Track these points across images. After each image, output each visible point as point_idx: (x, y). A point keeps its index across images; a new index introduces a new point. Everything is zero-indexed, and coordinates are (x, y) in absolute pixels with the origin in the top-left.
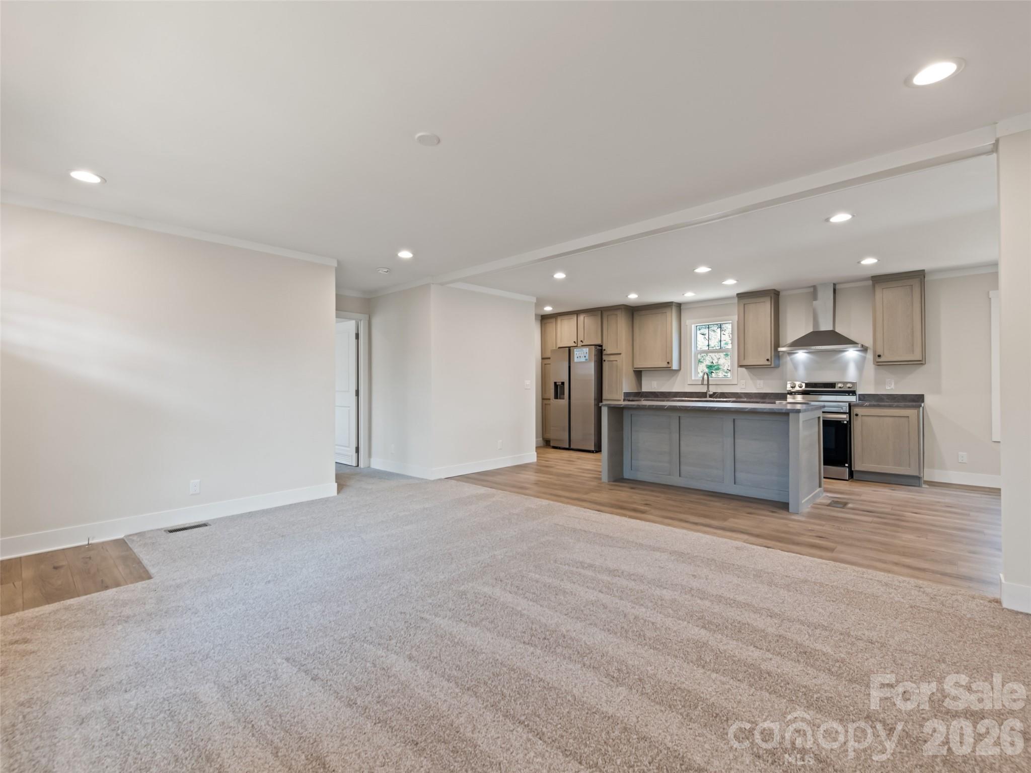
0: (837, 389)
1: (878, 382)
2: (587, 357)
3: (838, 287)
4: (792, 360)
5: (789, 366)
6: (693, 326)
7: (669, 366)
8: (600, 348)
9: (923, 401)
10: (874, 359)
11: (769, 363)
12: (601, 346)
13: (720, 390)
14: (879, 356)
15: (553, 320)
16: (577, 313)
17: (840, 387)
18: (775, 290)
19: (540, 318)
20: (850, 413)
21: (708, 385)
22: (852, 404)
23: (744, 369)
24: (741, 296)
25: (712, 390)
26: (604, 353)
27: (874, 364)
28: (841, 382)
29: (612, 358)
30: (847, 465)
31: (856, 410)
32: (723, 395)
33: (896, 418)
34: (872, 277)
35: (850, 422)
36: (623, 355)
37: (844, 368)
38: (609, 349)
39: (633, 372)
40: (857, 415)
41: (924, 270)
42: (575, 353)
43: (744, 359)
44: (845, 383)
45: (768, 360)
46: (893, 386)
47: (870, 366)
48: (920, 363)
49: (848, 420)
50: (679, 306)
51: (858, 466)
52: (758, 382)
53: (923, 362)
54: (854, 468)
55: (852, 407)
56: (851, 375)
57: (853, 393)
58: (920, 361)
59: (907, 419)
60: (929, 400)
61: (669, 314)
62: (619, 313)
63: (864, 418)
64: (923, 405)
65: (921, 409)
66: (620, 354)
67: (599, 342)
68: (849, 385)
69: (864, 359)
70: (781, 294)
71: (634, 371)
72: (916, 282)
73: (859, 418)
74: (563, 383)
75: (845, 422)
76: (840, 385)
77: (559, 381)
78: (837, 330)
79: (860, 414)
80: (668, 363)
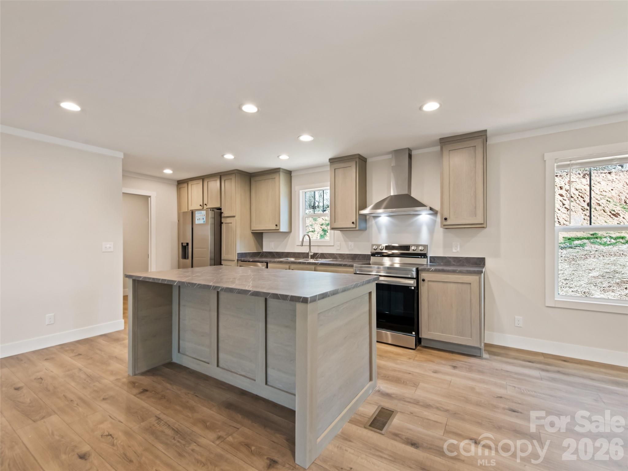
0: (411, 251)
1: (447, 245)
2: (205, 220)
3: (414, 153)
4: (376, 223)
5: (374, 229)
6: (301, 191)
7: (277, 228)
8: (219, 211)
9: (484, 264)
10: (442, 222)
11: (354, 226)
12: (220, 209)
13: (320, 251)
14: (446, 219)
15: (186, 185)
16: (203, 178)
17: (413, 250)
18: (359, 155)
19: (176, 183)
20: (417, 278)
21: (310, 246)
22: (420, 268)
23: (338, 233)
24: (333, 161)
25: (314, 250)
26: (223, 215)
27: (441, 227)
28: (414, 245)
29: (228, 220)
30: (414, 333)
31: (423, 275)
32: (323, 256)
33: (460, 285)
34: (441, 139)
35: (417, 287)
36: (236, 218)
37: (418, 232)
38: (226, 212)
39: (251, 234)
40: (423, 280)
41: (486, 131)
42: (196, 215)
43: (335, 222)
44: (417, 246)
45: (353, 223)
46: (459, 249)
47: (439, 230)
48: (481, 226)
49: (415, 285)
50: (289, 173)
51: (424, 334)
52: (350, 243)
53: (485, 226)
54: (421, 336)
55: (420, 272)
56: (424, 238)
57: (424, 256)
58: (481, 224)
59: (468, 286)
60: (489, 263)
61: (277, 179)
62: (233, 177)
63: (430, 283)
64: (484, 270)
65: (482, 274)
66: (234, 217)
67: (218, 206)
68: (420, 248)
69: (435, 222)
70: (369, 161)
71: (252, 232)
72: (478, 143)
73: (426, 283)
74: (188, 244)
75: (413, 288)
76: (413, 248)
77: (185, 242)
78: (413, 195)
79: (426, 279)
80: (276, 225)
